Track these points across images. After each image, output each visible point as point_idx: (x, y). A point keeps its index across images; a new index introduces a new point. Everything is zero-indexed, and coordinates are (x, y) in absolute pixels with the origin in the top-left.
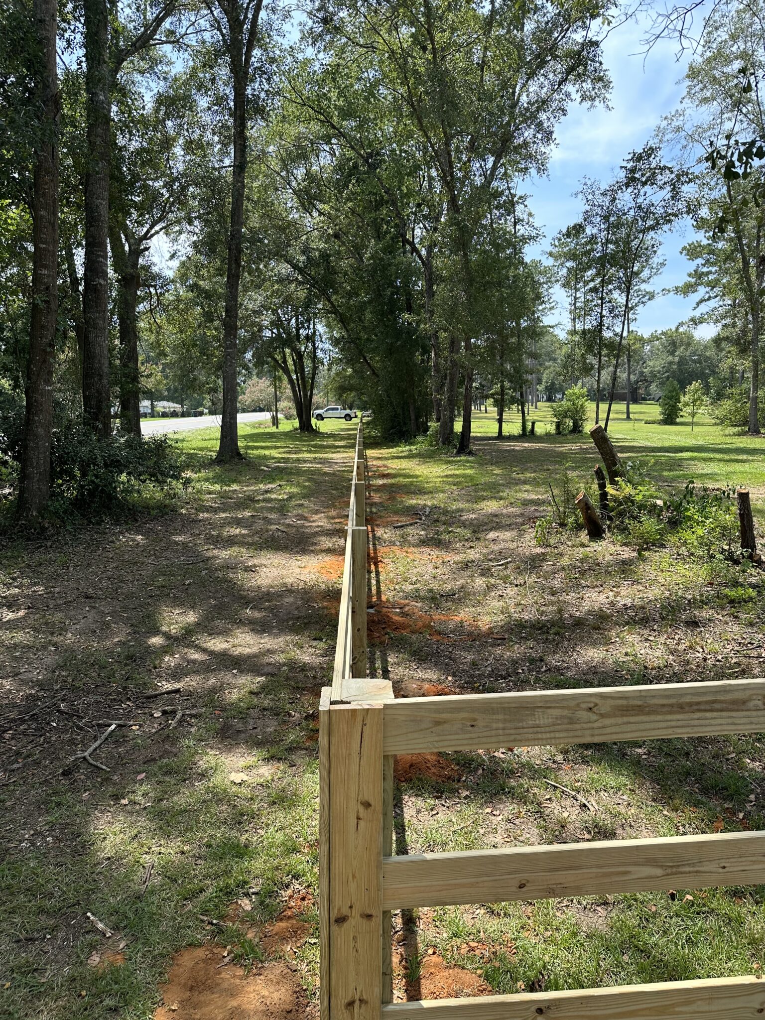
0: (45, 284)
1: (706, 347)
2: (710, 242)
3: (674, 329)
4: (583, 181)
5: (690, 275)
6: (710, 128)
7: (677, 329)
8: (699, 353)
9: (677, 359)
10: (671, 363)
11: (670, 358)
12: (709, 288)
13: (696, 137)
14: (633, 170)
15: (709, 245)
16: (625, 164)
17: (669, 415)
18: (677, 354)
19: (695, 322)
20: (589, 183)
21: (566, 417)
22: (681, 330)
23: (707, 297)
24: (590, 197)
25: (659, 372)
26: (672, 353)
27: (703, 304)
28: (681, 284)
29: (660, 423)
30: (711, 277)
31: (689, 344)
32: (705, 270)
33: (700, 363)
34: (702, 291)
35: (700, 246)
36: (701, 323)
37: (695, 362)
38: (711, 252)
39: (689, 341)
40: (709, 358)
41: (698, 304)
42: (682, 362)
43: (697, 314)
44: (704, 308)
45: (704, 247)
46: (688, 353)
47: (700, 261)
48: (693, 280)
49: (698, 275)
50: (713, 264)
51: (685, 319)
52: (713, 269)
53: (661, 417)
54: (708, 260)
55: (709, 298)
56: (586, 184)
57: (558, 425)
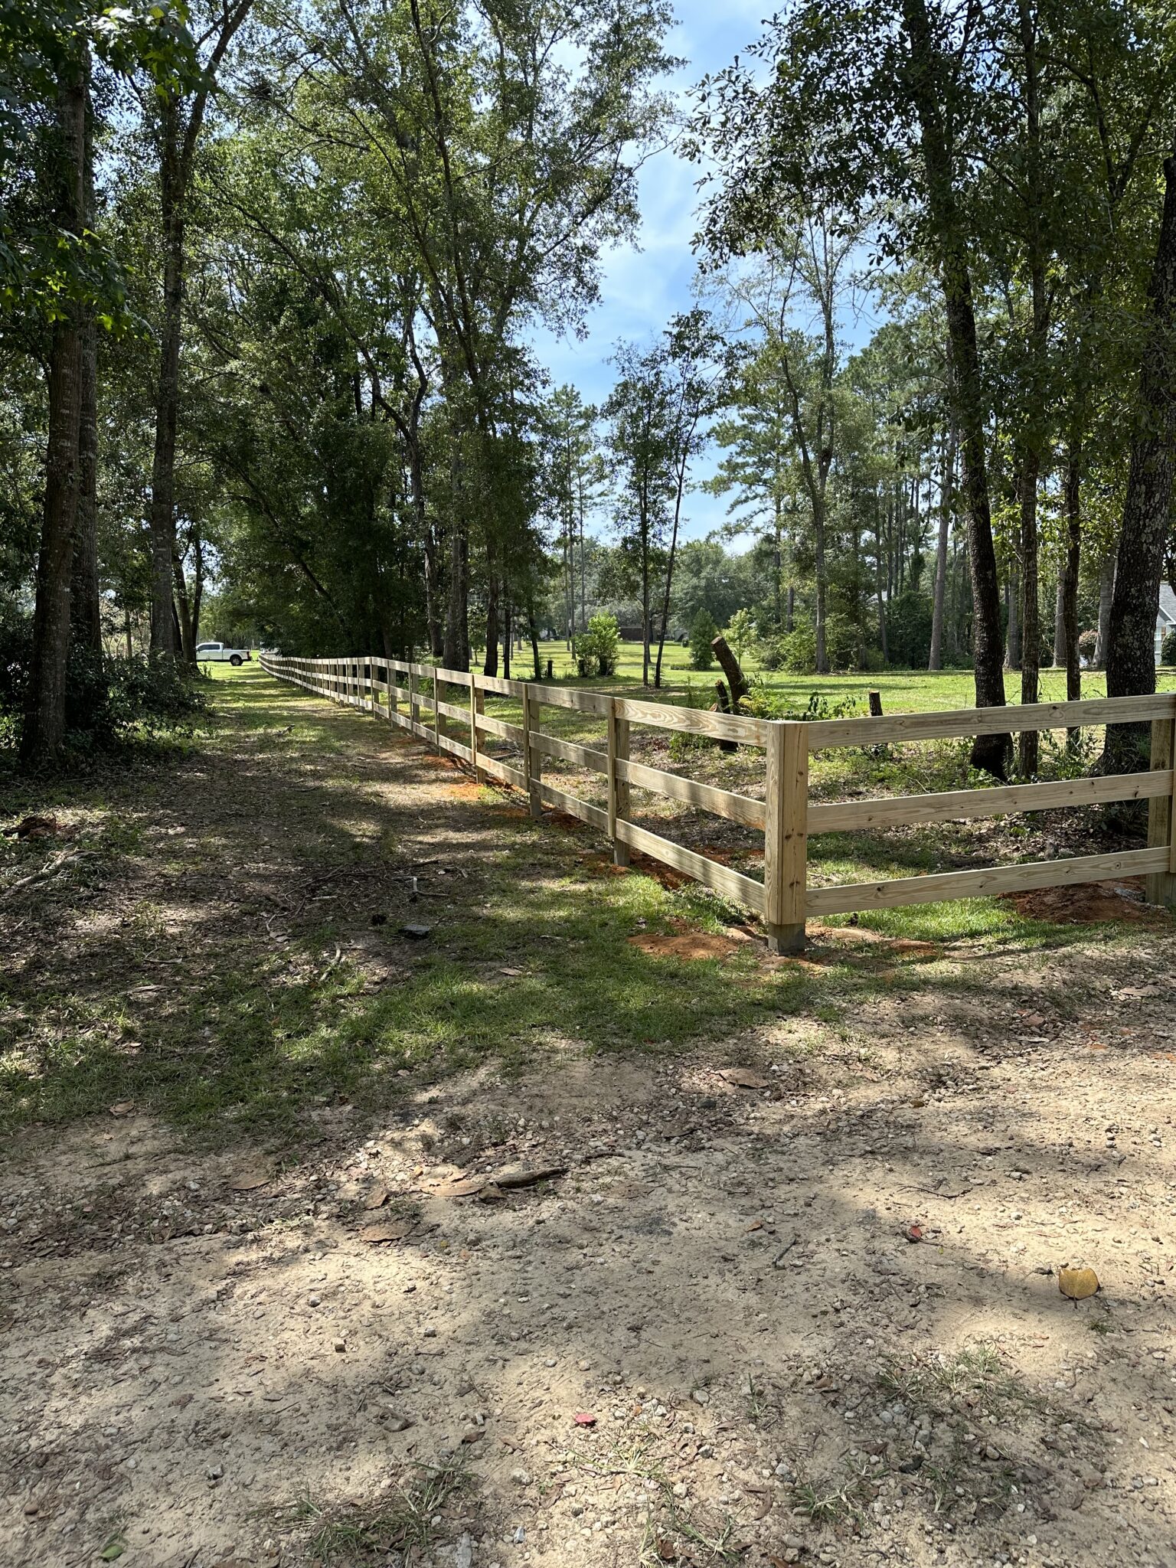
0: (68, 458)
1: (740, 568)
2: (746, 422)
3: (703, 540)
4: (618, 344)
5: (721, 467)
6: (759, 283)
7: (708, 540)
8: (731, 574)
9: (703, 583)
10: (695, 588)
11: (695, 581)
12: (745, 486)
13: (744, 293)
14: (679, 337)
15: (745, 426)
16: (669, 329)
17: (701, 657)
18: (703, 575)
19: (731, 531)
20: (625, 347)
21: (591, 654)
22: (713, 541)
23: (743, 497)
24: (627, 365)
25: (681, 600)
26: (697, 574)
27: (739, 507)
28: (710, 478)
29: (690, 668)
30: (749, 470)
31: (717, 562)
32: (740, 460)
33: (732, 588)
34: (737, 489)
35: (733, 427)
36: (737, 532)
37: (725, 586)
38: (748, 436)
39: (717, 557)
40: (744, 582)
41: (733, 506)
42: (710, 586)
43: (732, 519)
44: (742, 511)
45: (738, 430)
46: (717, 574)
47: (733, 448)
48: (725, 474)
49: (732, 467)
50: (751, 453)
51: (717, 528)
52: (751, 460)
53: (691, 661)
54: (743, 447)
55: (747, 500)
56: (620, 348)
57: (582, 665)
